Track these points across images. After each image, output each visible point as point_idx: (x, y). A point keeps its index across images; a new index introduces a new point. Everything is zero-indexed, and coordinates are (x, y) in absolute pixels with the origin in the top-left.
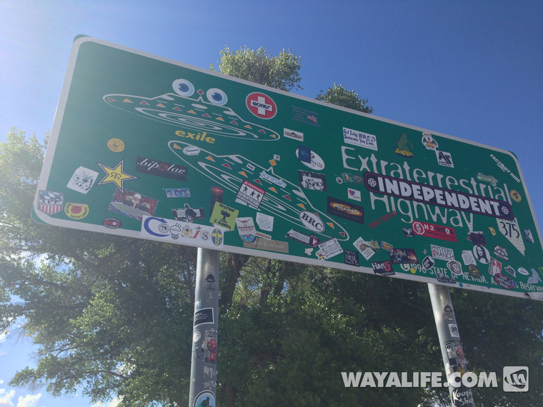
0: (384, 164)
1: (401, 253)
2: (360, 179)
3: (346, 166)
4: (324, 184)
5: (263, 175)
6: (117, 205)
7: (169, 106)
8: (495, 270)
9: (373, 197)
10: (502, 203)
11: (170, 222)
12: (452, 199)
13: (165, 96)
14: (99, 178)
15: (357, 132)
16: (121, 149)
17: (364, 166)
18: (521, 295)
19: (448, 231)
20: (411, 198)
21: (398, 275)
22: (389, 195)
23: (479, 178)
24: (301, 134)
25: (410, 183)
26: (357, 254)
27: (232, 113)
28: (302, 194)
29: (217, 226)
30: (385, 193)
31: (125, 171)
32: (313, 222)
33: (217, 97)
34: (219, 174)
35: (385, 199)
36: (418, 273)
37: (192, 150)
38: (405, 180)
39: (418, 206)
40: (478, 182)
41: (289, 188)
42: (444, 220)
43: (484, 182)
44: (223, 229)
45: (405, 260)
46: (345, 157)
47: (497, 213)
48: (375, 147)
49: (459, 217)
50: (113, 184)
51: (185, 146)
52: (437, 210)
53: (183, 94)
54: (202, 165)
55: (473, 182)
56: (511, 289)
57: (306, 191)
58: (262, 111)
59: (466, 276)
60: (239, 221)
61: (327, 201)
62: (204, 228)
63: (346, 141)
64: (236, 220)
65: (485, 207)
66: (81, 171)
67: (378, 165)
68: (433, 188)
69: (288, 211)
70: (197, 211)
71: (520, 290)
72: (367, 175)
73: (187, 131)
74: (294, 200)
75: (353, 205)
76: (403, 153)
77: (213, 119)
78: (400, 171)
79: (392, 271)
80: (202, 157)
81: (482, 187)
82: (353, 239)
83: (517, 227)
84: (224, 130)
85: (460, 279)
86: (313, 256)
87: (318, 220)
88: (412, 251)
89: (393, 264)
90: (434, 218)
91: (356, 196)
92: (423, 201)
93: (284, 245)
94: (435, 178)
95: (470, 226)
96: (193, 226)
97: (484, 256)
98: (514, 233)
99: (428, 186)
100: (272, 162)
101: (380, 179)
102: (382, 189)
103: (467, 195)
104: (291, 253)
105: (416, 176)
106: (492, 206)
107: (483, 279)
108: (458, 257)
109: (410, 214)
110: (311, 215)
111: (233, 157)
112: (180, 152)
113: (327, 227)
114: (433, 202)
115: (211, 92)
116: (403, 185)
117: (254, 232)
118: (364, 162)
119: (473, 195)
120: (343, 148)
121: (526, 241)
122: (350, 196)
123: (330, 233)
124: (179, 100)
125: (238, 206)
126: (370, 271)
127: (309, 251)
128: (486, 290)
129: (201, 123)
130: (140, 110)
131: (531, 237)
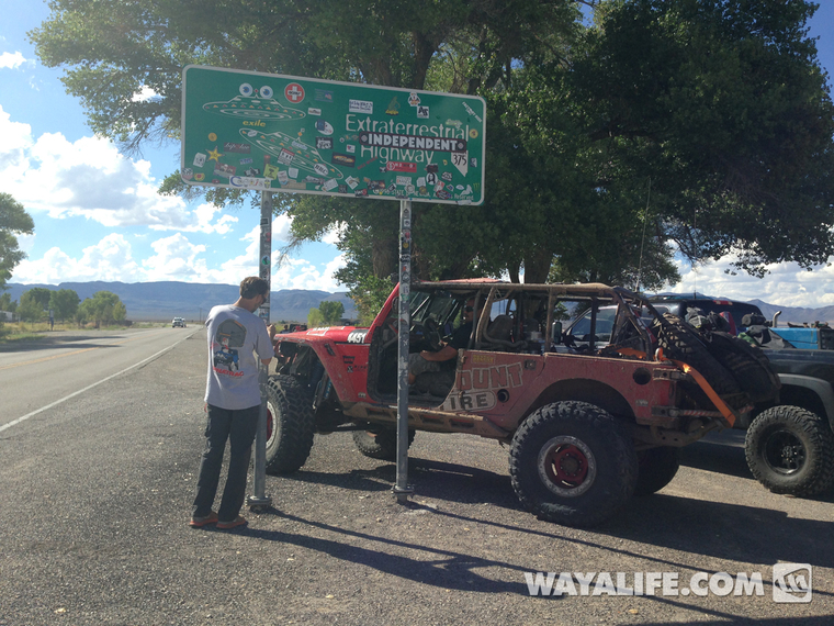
0: (375, 123)
1: (375, 183)
2: (356, 137)
3: (348, 129)
4: (332, 144)
5: (294, 143)
6: (217, 171)
7: (238, 105)
8: (439, 188)
9: (363, 148)
10: (459, 140)
11: (243, 178)
12: (420, 143)
13: (235, 99)
14: (207, 158)
15: (359, 102)
16: (215, 139)
17: (361, 127)
18: (453, 202)
19: (411, 166)
20: (391, 146)
21: (370, 197)
22: (375, 146)
23: (447, 123)
24: (319, 110)
25: (391, 135)
26: (347, 186)
27: (276, 103)
28: (317, 153)
29: (267, 178)
30: (373, 144)
31: (218, 152)
32: (322, 169)
33: (266, 92)
34: (268, 146)
35: (371, 149)
36: (383, 194)
37: (252, 133)
38: (389, 134)
39: (395, 151)
40: (445, 126)
41: (309, 149)
42: (411, 158)
43: (449, 127)
44: (270, 179)
45: (377, 187)
46: (348, 122)
47: (454, 149)
48: (371, 112)
49: (422, 156)
50: (214, 160)
51: (248, 131)
52: (407, 152)
53: (246, 95)
54: (258, 142)
55: (441, 128)
56: (446, 199)
57: (320, 151)
58: (294, 97)
59: (416, 194)
60: (279, 174)
61: (333, 155)
62: (261, 180)
63: (351, 110)
64: (277, 173)
65: (445, 145)
66: (198, 155)
67: (371, 124)
68: (408, 137)
69: (308, 165)
70: (256, 171)
71: (453, 199)
72: (362, 133)
73: (250, 120)
74: (312, 157)
75: (349, 156)
76: (391, 113)
77: (264, 109)
78: (386, 127)
79: (367, 194)
80: (258, 137)
81: (448, 130)
82: (345, 178)
83: (466, 158)
84: (271, 116)
85: (412, 196)
86: (320, 190)
87: (325, 168)
88: (383, 182)
89: (369, 190)
90: (404, 158)
91: (352, 149)
92: (399, 147)
93: (303, 185)
94: (411, 129)
95: (429, 160)
96: (255, 179)
97: (433, 180)
98: (462, 161)
99: (405, 135)
100: (300, 134)
101: (370, 135)
102: (370, 142)
103: (433, 138)
104: (307, 189)
105: (397, 128)
106: (451, 144)
107: (428, 194)
108: (414, 182)
109: (387, 157)
110: (320, 165)
111: (276, 134)
112: (246, 136)
113: (330, 171)
114: (406, 146)
115: (262, 90)
116: (386, 137)
117: (287, 179)
118: (361, 124)
119: (439, 138)
120: (348, 116)
121: (471, 166)
122: (348, 150)
123: (331, 175)
124: (244, 99)
125: (279, 165)
126: (353, 195)
127: (317, 187)
128: (428, 201)
129: (257, 113)
130: (222, 111)
131: (475, 164)
